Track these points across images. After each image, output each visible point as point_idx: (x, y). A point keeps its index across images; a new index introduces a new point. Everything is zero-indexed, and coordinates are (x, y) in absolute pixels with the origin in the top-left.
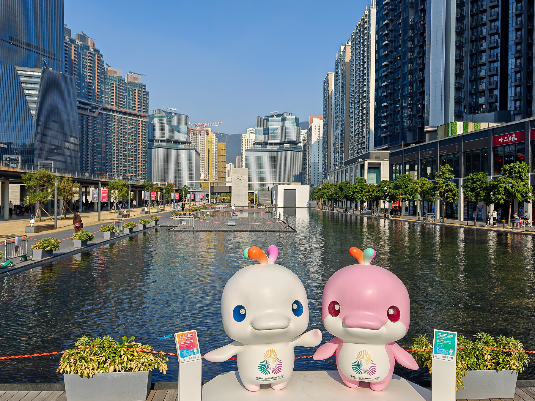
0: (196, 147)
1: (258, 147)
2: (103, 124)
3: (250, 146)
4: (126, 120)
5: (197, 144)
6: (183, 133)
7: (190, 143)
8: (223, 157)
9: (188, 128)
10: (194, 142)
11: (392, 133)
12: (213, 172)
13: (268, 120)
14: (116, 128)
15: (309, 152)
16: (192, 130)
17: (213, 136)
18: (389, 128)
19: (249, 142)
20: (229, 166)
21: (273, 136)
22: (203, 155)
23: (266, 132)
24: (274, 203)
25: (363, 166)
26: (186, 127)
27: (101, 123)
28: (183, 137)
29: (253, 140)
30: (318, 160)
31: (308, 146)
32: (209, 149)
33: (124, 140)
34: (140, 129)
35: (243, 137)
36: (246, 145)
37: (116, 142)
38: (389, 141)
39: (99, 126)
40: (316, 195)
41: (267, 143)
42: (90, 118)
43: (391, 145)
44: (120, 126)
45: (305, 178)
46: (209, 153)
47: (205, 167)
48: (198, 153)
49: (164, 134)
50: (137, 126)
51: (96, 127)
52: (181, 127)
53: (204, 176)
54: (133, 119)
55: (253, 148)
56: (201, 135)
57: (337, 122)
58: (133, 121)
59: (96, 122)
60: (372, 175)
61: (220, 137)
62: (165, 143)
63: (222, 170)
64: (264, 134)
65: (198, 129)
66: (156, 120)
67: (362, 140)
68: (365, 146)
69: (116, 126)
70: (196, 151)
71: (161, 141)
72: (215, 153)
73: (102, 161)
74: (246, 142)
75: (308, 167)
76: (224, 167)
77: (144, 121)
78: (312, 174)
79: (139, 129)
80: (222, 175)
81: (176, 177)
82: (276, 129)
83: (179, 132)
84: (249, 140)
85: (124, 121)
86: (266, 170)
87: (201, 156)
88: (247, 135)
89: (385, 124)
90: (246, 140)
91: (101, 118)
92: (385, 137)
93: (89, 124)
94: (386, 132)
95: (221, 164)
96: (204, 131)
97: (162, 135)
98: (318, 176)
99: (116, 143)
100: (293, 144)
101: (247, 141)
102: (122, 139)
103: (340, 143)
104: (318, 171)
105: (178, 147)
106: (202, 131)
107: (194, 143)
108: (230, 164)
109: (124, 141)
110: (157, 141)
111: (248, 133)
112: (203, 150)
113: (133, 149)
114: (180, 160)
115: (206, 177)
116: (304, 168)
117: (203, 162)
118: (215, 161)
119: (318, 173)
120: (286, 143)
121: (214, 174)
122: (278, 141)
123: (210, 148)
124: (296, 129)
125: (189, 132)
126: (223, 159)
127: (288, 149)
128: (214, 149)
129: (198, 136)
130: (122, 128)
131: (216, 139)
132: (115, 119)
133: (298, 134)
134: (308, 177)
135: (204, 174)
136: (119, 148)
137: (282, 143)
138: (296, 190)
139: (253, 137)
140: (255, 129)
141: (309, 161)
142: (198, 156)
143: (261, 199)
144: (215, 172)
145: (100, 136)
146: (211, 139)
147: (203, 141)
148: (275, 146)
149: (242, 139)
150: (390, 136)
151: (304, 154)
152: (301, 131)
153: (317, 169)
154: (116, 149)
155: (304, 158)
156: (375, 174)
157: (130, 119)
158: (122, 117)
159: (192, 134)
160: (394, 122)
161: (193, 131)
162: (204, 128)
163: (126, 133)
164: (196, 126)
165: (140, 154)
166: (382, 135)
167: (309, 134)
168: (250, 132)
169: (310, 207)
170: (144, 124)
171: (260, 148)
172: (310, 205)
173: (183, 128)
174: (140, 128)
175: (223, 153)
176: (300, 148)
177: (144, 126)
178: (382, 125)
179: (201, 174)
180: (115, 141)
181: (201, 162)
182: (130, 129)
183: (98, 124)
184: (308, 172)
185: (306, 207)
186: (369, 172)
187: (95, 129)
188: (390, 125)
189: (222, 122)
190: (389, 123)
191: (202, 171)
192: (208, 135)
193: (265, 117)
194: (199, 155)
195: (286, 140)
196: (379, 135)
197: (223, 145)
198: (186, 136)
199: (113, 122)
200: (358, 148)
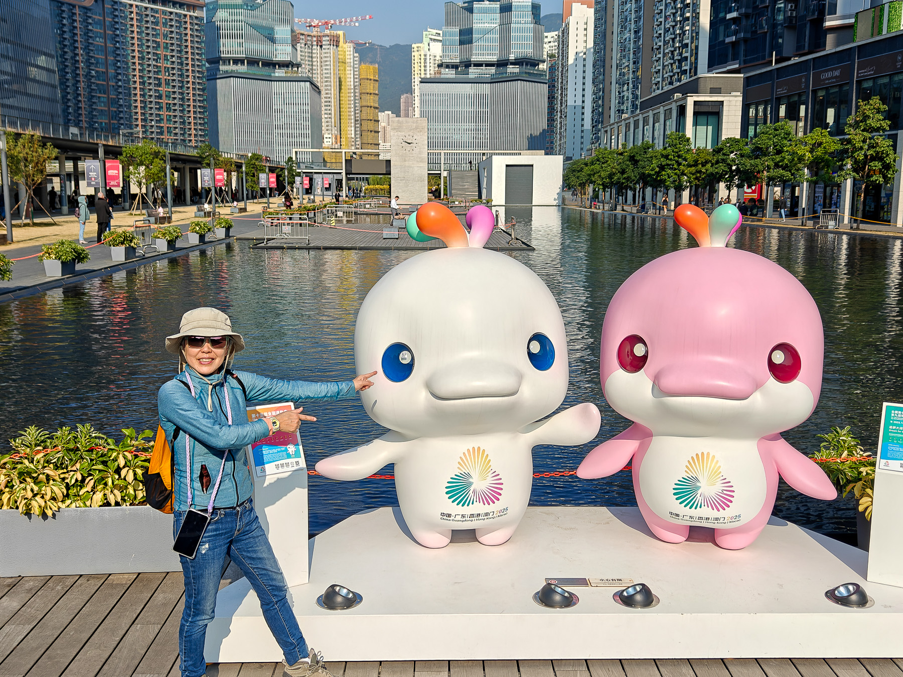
0: (312, 73)
1: (450, 74)
2: (107, 23)
3: (431, 71)
4: (157, 15)
5: (314, 68)
6: (283, 42)
7: (298, 65)
8: (372, 97)
9: (292, 31)
10: (307, 62)
11: (749, 35)
12: (350, 131)
13: (470, 10)
14: (135, 32)
15: (562, 82)
16: (303, 34)
17: (349, 49)
18: (744, 22)
19: (428, 61)
20: (384, 117)
21: (483, 48)
22: (327, 94)
23: (466, 37)
24: (484, 197)
25: (682, 110)
26: (289, 28)
27: (102, 23)
28: (283, 53)
29: (438, 58)
30: (583, 102)
31: (560, 69)
32: (340, 78)
33: (154, 59)
34: (189, 35)
35: (416, 49)
36: (423, 68)
37: (137, 64)
38: (742, 53)
39: (98, 30)
40: (578, 178)
41: (468, 64)
42: (77, 11)
43: (745, 62)
44: (144, 29)
45: (552, 142)
46: (340, 89)
47: (333, 120)
48: (315, 88)
49: (241, 45)
50: (182, 29)
51: (91, 30)
52: (277, 28)
53: (330, 140)
54: (171, 13)
55: (438, 76)
56: (321, 46)
57: (626, 13)
58: (172, 17)
59: (90, 21)
60: (701, 129)
61: (364, 52)
62: (243, 67)
63: (371, 126)
64: (461, 43)
65: (315, 33)
66: (221, 14)
67: (681, 54)
68: (687, 68)
69: (135, 29)
70: (312, 83)
71: (236, 61)
72: (355, 89)
73: (109, 109)
74: (423, 61)
75: (561, 117)
76: (375, 121)
77: (196, 18)
78: (569, 133)
79: (186, 34)
80: (370, 138)
81: (271, 143)
82: (490, 31)
83: (272, 40)
84: (428, 57)
85: (152, 16)
86: (467, 126)
87: (323, 92)
88: (424, 46)
89: (734, 14)
90: (423, 57)
91: (101, 12)
92: (732, 43)
93: (75, 24)
94: (736, 33)
95: (368, 113)
96: (328, 38)
97: (236, 48)
98: (582, 137)
99: (138, 67)
100: (527, 65)
101: (425, 59)
102: (149, 59)
103: (631, 62)
104: (582, 125)
105: (273, 75)
106: (324, 39)
107: (307, 66)
108: (386, 112)
109: (154, 63)
110: (226, 61)
111: (426, 40)
112: (326, 81)
113: (174, 80)
114: (277, 104)
115: (336, 143)
116: (551, 120)
117: (329, 108)
118: (355, 107)
119: (582, 131)
120: (512, 64)
121: (353, 136)
122: (494, 59)
123: (341, 76)
124: (535, 31)
125: (294, 40)
126: (372, 101)
127: (514, 77)
128: (352, 80)
129: (316, 50)
130: (148, 34)
131: (355, 55)
132: (132, 12)
133: (539, 40)
134: (560, 140)
135: (330, 136)
136: (146, 79)
137: (502, 64)
138: (532, 166)
139: (437, 49)
140: (441, 32)
141: (561, 103)
142: (317, 95)
143: (455, 189)
144: (356, 131)
145: (102, 51)
146: (345, 56)
147: (326, 61)
148: (485, 71)
149: (413, 54)
150: (745, 40)
151: (552, 87)
152: (546, 34)
153: (579, 123)
154: (138, 80)
155: (551, 98)
156: (710, 128)
157: (164, 12)
158: (146, 8)
159: (303, 45)
160: (756, 8)
161: (303, 37)
162: (327, 32)
163: (158, 43)
164: (309, 26)
165: (192, 92)
166: (728, 40)
167: (563, 42)
168: (431, 39)
169: (562, 206)
170: (196, 24)
171: (454, 76)
172: (564, 199)
173: (282, 32)
174: (189, 32)
175: (372, 87)
176: (541, 74)
177: (196, 27)
178: (729, 16)
179: (325, 136)
180: (134, 63)
181: (323, 108)
182: (165, 36)
183: (96, 23)
184: (561, 128)
185: (555, 203)
186: (696, 124)
187: (91, 37)
188: (747, 16)
189: (368, 17)
190: (743, 10)
191: (327, 130)
192: (337, 46)
193: (464, 3)
194: (319, 92)
195: (512, 57)
196: (721, 39)
197: (370, 70)
198: (289, 49)
199: (128, 19)
200: (672, 71)
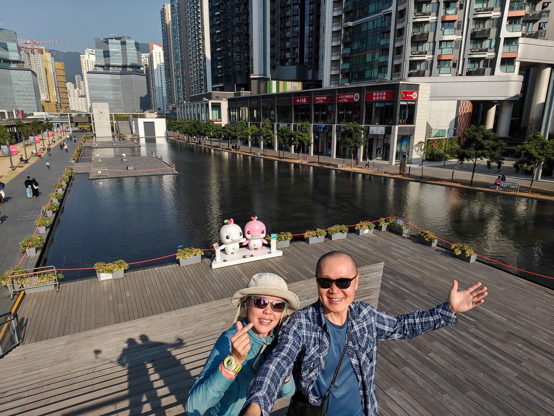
0: (31, 66)
1: (101, 70)
3: (91, 68)
5: (31, 63)
6: (13, 51)
7: (23, 63)
8: (62, 77)
9: (17, 45)
10: (27, 61)
11: (226, 75)
12: (54, 93)
13: (107, 43)
15: (152, 77)
16: (23, 47)
17: (48, 55)
18: (223, 70)
19: (89, 63)
20: (69, 85)
21: (115, 59)
22: (40, 76)
23: (107, 54)
25: (207, 105)
26: (16, 44)
28: (14, 56)
29: (94, 62)
30: (162, 85)
31: (151, 71)
32: (45, 68)
35: (82, 57)
36: (87, 66)
38: (224, 81)
41: (108, 66)
43: (225, 84)
45: (150, 101)
46: (46, 73)
47: (44, 88)
48: (34, 74)
52: (8, 44)
53: (44, 97)
55: (95, 70)
56: (34, 53)
57: (177, 53)
61: (56, 56)
63: (63, 90)
64: (105, 56)
65: (29, 47)
67: (200, 73)
68: (203, 78)
70: (32, 71)
72: (54, 74)
74: (86, 63)
75: (153, 91)
76: (65, 88)
78: (157, 98)
80: (64, 96)
81: (14, 99)
82: (117, 52)
83: (7, 50)
84: (89, 61)
86: (111, 92)
87: (38, 75)
88: (86, 56)
89: (220, 67)
90: (86, 61)
92: (220, 77)
94: (221, 73)
95: (62, 85)
96: (37, 50)
98: (163, 102)
100: (135, 68)
101: (88, 62)
103: (181, 73)
104: (163, 95)
105: (10, 66)
106: (35, 50)
107: (27, 63)
108: (69, 83)
111: (87, 54)
112: (39, 70)
114: (15, 80)
115: (47, 98)
116: (149, 92)
117: (42, 82)
118: (55, 82)
119: (163, 97)
120: (129, 67)
121: (55, 95)
122: (120, 64)
123: (46, 67)
124: (137, 54)
125: (19, 49)
126: (63, 79)
127: (131, 72)
128: (52, 69)
129: (32, 55)
131: (52, 58)
133: (139, 58)
134: (154, 100)
135: (44, 95)
137: (124, 67)
138: (154, 122)
139: (93, 58)
140: (94, 51)
141: (153, 85)
142: (35, 77)
143: (121, 129)
144: (56, 93)
146: (46, 58)
147: (37, 61)
148: (117, 70)
149: (81, 59)
150: (225, 76)
151: (148, 78)
152: (142, 54)
153: (161, 94)
155: (148, 83)
156: (217, 111)
159: (24, 52)
160: (227, 65)
161: (23, 49)
162: (36, 47)
164: (26, 43)
166: (218, 76)
167: (151, 60)
168: (89, 53)
169: (167, 137)
171: (103, 71)
172: (167, 134)
173: (12, 46)
175: (62, 73)
176: (142, 72)
178: (218, 67)
179: (41, 95)
181: (39, 82)
184: (154, 95)
185: (164, 136)
186: (212, 110)
188: (224, 68)
189: (57, 41)
190: (223, 66)
191: (42, 92)
192: (42, 54)
193: (104, 39)
194: (36, 75)
195: (129, 64)
196: (216, 74)
197: (60, 65)
198: (17, 54)
200: (197, 79)
